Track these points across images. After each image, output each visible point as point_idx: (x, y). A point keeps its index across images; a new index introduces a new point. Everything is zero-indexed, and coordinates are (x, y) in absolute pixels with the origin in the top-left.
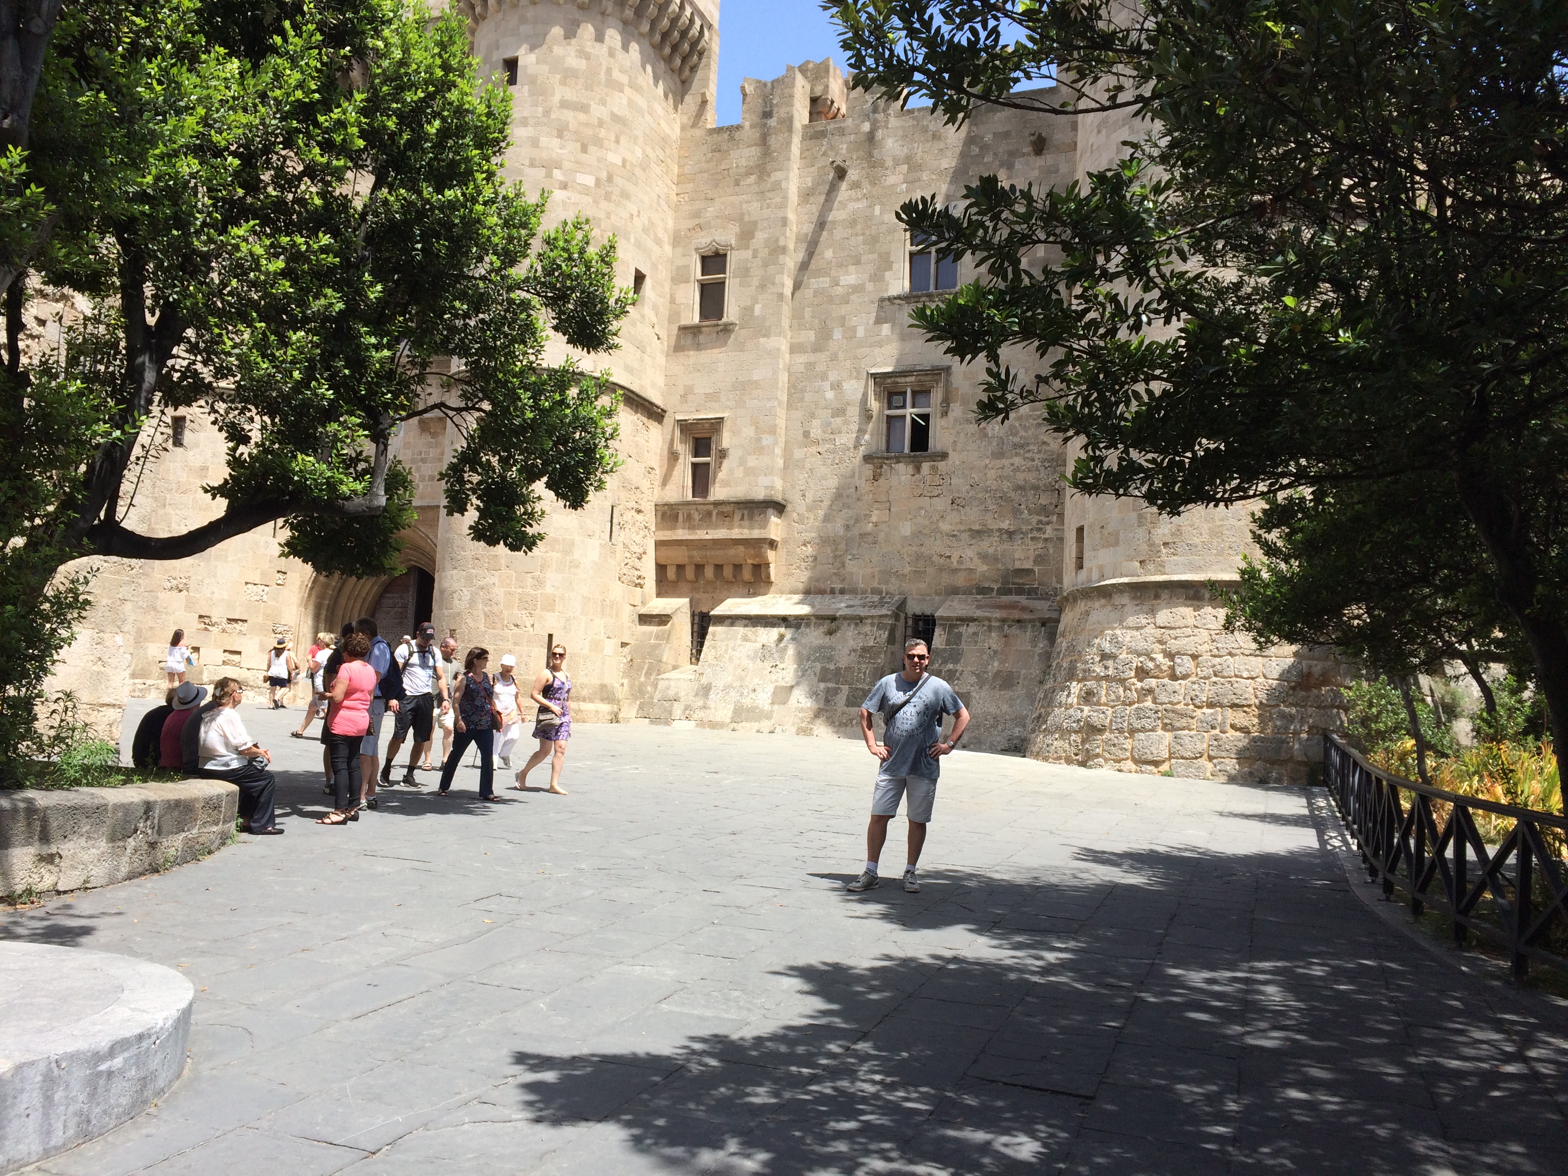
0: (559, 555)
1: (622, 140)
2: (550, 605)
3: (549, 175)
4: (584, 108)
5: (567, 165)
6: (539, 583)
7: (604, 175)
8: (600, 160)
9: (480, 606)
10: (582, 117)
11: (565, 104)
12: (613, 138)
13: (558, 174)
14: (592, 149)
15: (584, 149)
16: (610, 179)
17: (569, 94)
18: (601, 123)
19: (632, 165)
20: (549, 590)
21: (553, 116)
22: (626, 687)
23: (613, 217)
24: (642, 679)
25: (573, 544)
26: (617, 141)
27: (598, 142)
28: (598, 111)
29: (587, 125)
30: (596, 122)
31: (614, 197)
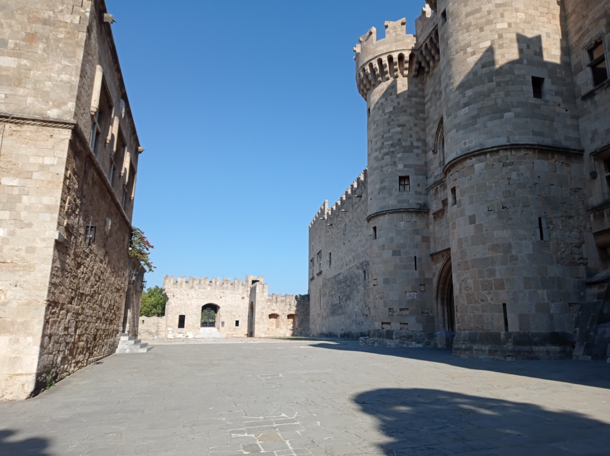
0: (501, 254)
1: (505, 14)
2: (501, 285)
3: (465, 53)
4: (478, 11)
5: (473, 43)
6: (492, 273)
7: (496, 36)
8: (491, 31)
9: (464, 291)
10: (478, 15)
11: (467, 15)
12: (499, 16)
13: (469, 50)
14: (486, 28)
15: (482, 30)
16: (500, 37)
17: (469, 9)
18: (489, 12)
19: (516, 24)
20: (498, 277)
21: (463, 24)
22: (578, 334)
23: (506, 55)
24: (588, 327)
25: (510, 246)
26: (502, 16)
27: (490, 22)
28: (485, 8)
29: (481, 17)
30: (486, 13)
31: (505, 45)
